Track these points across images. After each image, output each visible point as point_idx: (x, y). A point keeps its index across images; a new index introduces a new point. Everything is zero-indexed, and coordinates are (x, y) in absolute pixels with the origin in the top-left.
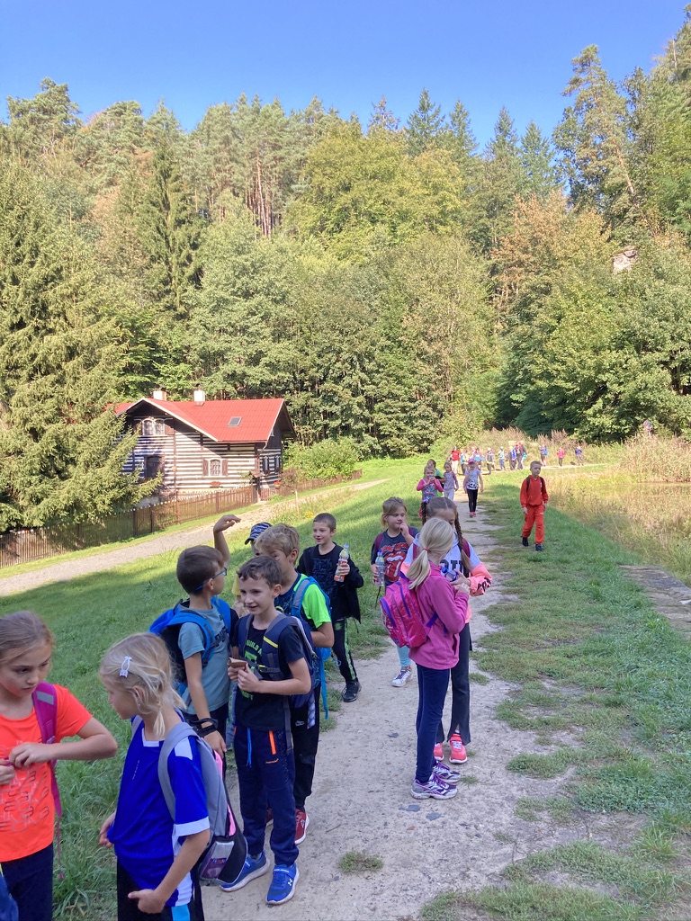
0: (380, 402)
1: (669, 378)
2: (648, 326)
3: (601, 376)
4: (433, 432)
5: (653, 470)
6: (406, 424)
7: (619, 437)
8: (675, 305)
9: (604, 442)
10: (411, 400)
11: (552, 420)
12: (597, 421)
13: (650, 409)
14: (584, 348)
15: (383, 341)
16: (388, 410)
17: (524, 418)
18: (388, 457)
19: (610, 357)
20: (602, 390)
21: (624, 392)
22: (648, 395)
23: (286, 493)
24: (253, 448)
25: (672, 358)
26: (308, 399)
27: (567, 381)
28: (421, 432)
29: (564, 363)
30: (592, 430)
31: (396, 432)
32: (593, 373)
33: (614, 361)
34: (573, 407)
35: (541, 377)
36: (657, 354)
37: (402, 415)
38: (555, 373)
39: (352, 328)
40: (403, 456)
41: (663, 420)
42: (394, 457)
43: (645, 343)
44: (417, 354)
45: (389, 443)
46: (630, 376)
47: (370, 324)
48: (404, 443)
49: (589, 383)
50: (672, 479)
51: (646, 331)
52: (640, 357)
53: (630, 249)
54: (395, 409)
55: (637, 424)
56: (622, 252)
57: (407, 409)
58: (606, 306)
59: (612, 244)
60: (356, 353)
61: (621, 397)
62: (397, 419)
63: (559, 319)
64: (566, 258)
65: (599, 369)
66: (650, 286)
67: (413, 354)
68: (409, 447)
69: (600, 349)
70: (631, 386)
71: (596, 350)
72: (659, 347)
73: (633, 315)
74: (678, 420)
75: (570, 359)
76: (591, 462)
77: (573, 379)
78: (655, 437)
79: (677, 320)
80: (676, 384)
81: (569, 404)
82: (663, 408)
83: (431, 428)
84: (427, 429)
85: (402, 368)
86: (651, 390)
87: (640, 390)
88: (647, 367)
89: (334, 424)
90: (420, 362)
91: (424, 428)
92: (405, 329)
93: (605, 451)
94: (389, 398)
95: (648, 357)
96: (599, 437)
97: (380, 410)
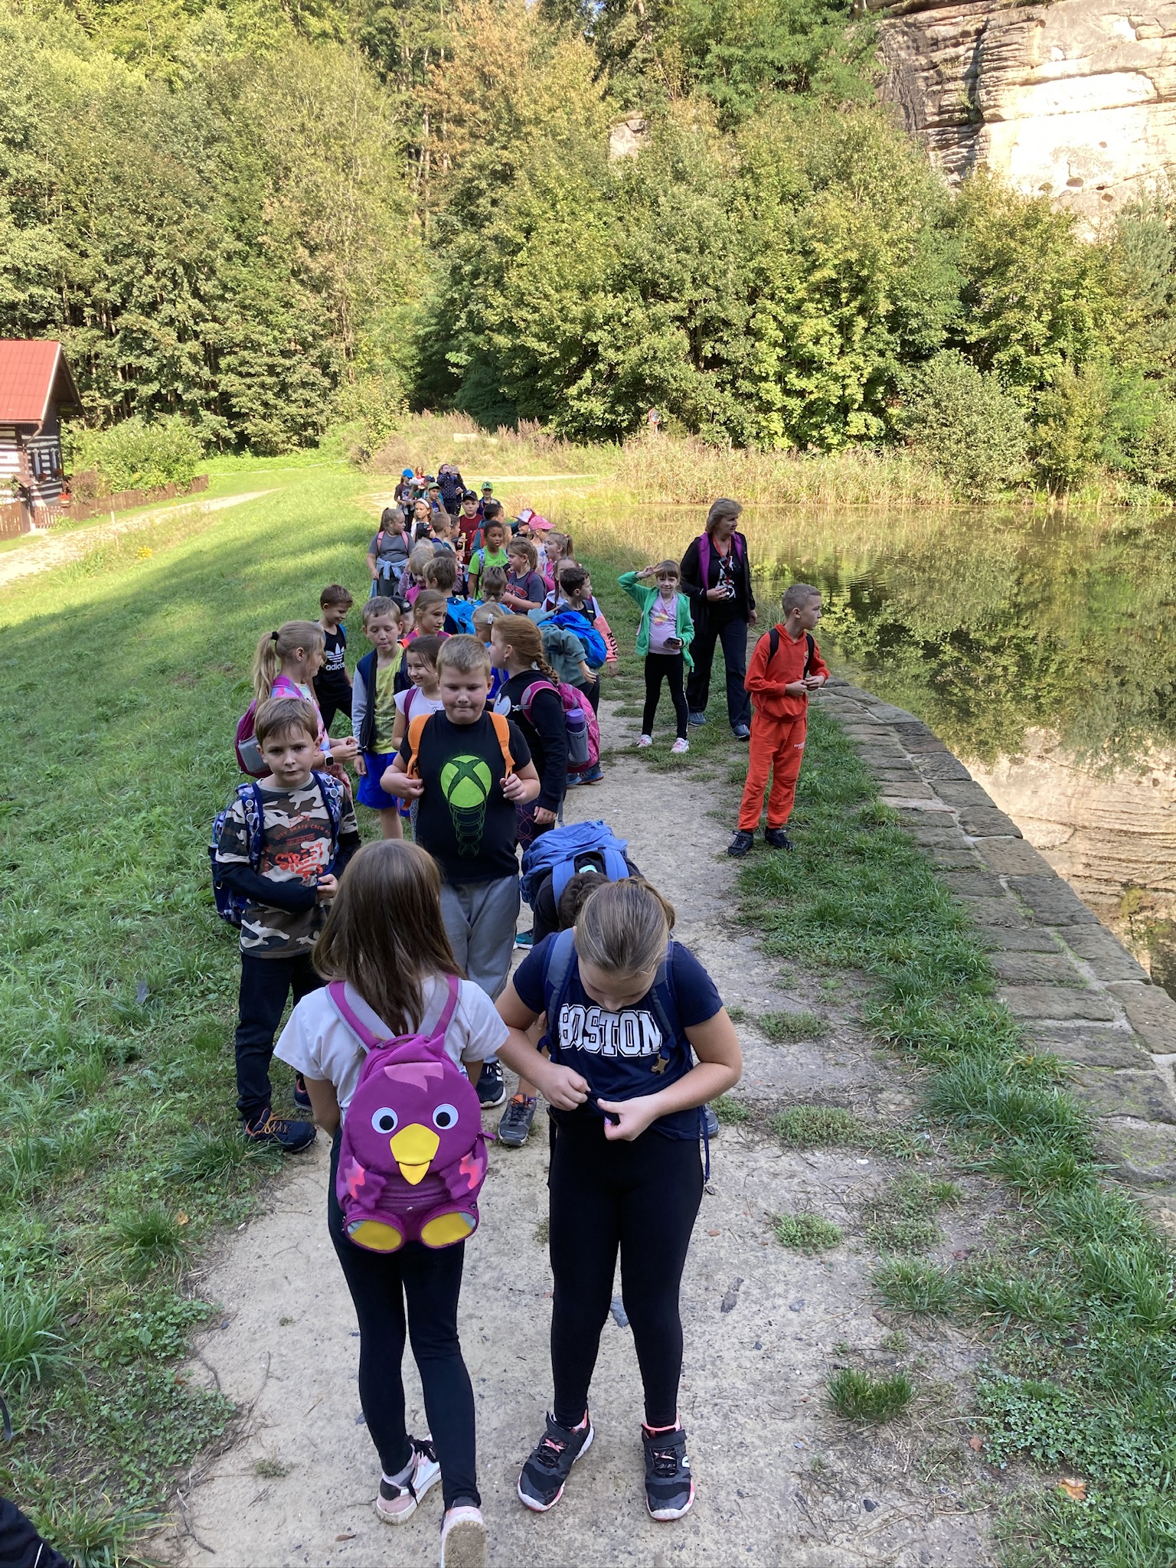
0: (230, 353)
1: (686, 344)
2: (660, 258)
3: (590, 335)
4: (322, 411)
5: (661, 486)
6: (277, 395)
7: (613, 433)
8: (700, 228)
9: (592, 439)
10: (285, 354)
11: (515, 402)
12: (583, 407)
13: (658, 391)
14: (567, 287)
15: (230, 243)
16: (244, 369)
17: (470, 394)
18: (247, 454)
19: (605, 304)
20: (590, 355)
21: (623, 362)
22: (658, 370)
23: (82, 515)
24: (13, 434)
25: (692, 312)
26: (94, 341)
27: (540, 340)
28: (303, 411)
29: (536, 310)
30: (574, 419)
31: (261, 410)
32: (579, 329)
33: (610, 311)
34: (548, 382)
35: (498, 329)
36: (672, 305)
37: (269, 380)
38: (523, 325)
39: (170, 213)
40: (273, 452)
41: (675, 408)
42: (256, 454)
43: (656, 285)
44: (293, 271)
45: (250, 428)
46: (631, 337)
47: (204, 208)
48: (276, 429)
49: (572, 346)
50: (685, 499)
51: (658, 267)
52: (647, 308)
53: (636, 117)
54: (257, 368)
55: (639, 412)
56: (623, 120)
57: (279, 370)
58: (599, 216)
59: (610, 104)
60: (181, 262)
61: (619, 370)
62: (263, 385)
63: (528, 231)
64: (537, 121)
65: (589, 324)
66: (665, 192)
67: (284, 269)
68: (283, 436)
69: (590, 289)
70: (634, 353)
71: (585, 291)
72: (675, 294)
73: (641, 239)
74: (695, 410)
75: (545, 303)
76: (575, 472)
77: (548, 336)
78: (664, 435)
79: (702, 251)
80: (695, 353)
81: (541, 378)
82: (677, 390)
83: (320, 405)
84: (313, 405)
85: (267, 295)
86: (662, 362)
87: (646, 360)
88: (657, 326)
89: (148, 390)
90: (298, 287)
91: (307, 404)
92: (266, 223)
93: (595, 453)
94: (246, 348)
95: (660, 309)
96: (585, 431)
97: (230, 369)
